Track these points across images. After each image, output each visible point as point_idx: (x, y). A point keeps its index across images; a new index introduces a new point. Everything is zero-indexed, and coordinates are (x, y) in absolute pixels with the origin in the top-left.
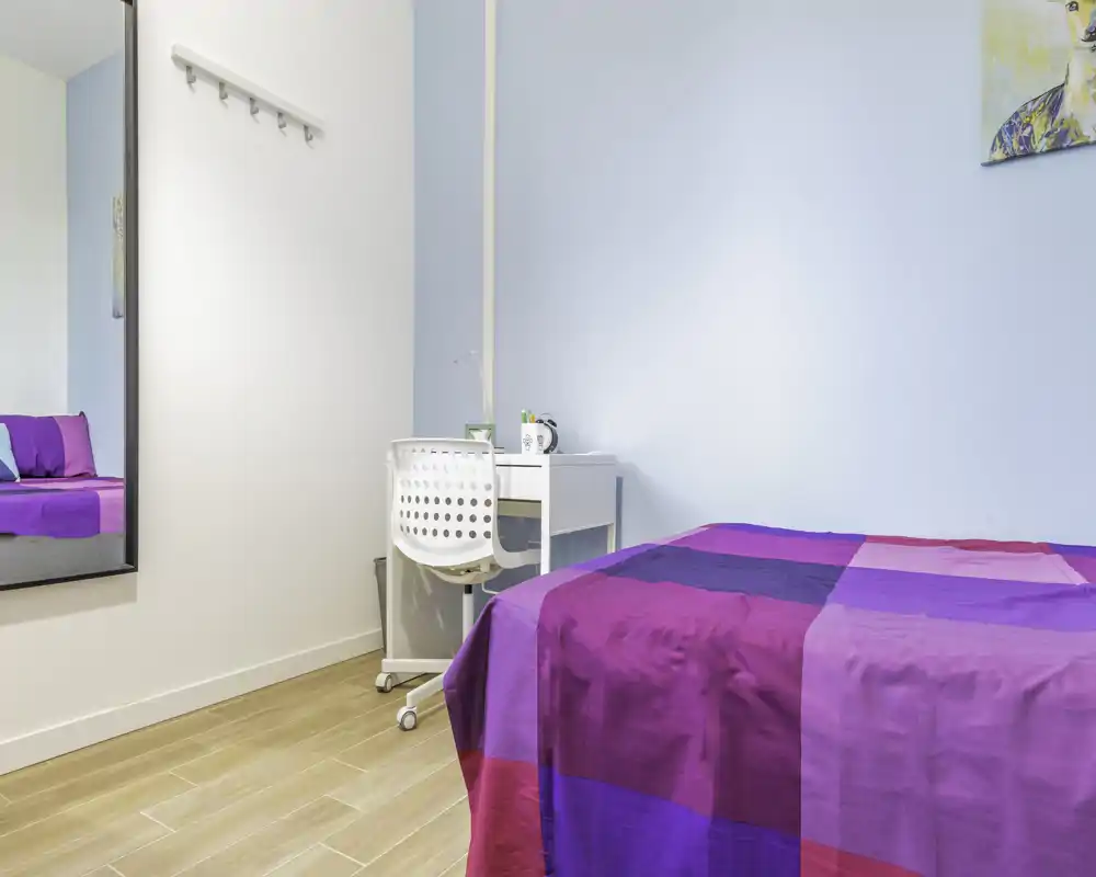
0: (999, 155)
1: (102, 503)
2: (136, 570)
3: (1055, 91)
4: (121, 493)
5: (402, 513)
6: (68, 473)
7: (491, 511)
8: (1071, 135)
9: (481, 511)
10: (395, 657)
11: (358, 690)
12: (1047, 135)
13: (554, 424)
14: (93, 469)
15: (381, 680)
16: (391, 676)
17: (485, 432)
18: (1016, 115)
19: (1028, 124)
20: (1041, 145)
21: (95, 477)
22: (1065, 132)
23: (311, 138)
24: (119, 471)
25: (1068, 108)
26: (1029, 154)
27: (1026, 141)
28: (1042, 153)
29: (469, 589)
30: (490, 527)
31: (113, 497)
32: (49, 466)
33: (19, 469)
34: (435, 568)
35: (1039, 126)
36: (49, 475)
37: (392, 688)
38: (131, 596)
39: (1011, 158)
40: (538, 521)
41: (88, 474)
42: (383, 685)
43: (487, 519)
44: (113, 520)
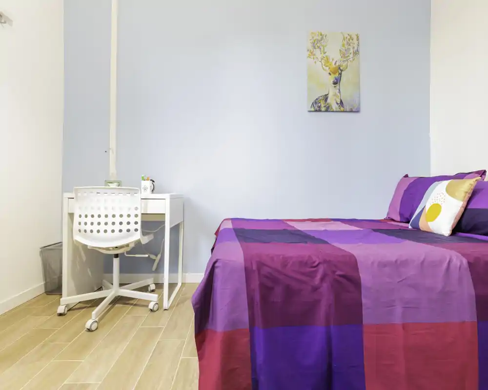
0: (313, 109)
3: (326, 95)
5: (80, 223)
7: (139, 220)
8: (330, 107)
9: (132, 220)
10: (68, 296)
11: (43, 318)
12: (325, 107)
13: (153, 181)
15: (61, 309)
16: (67, 306)
17: (116, 184)
18: (317, 99)
19: (320, 103)
20: (323, 109)
22: (329, 107)
25: (329, 101)
26: (320, 111)
27: (320, 107)
28: (323, 111)
29: (117, 256)
30: (139, 226)
35: (322, 104)
39: (316, 111)
40: (164, 222)
42: (62, 312)
43: (136, 223)
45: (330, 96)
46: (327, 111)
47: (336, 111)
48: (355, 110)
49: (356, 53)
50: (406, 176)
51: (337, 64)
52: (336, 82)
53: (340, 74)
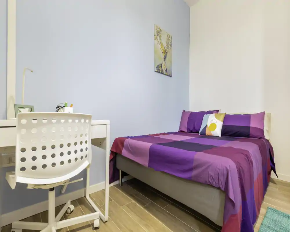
0: (157, 70)
7: (88, 145)
12: (161, 70)
18: (158, 65)
19: (159, 67)
25: (162, 68)
26: (159, 72)
43: (86, 149)
45: (163, 65)
46: (161, 73)
47: (165, 74)
48: (170, 76)
49: (171, 45)
50: (184, 111)
51: (165, 49)
52: (165, 58)
53: (166, 54)
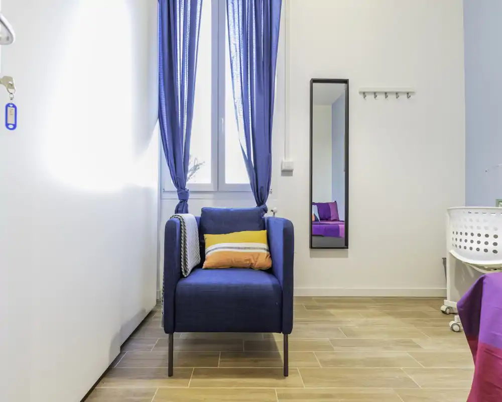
1: (340, 228)
2: (348, 248)
4: (344, 225)
5: (453, 239)
6: (332, 219)
10: (451, 300)
14: (338, 218)
15: (443, 308)
16: (449, 308)
21: (339, 221)
23: (410, 96)
24: (344, 219)
31: (342, 226)
32: (327, 217)
33: (320, 218)
34: (471, 264)
36: (327, 220)
37: (450, 313)
38: (347, 256)
41: (337, 220)
42: (444, 310)
44: (342, 233)
